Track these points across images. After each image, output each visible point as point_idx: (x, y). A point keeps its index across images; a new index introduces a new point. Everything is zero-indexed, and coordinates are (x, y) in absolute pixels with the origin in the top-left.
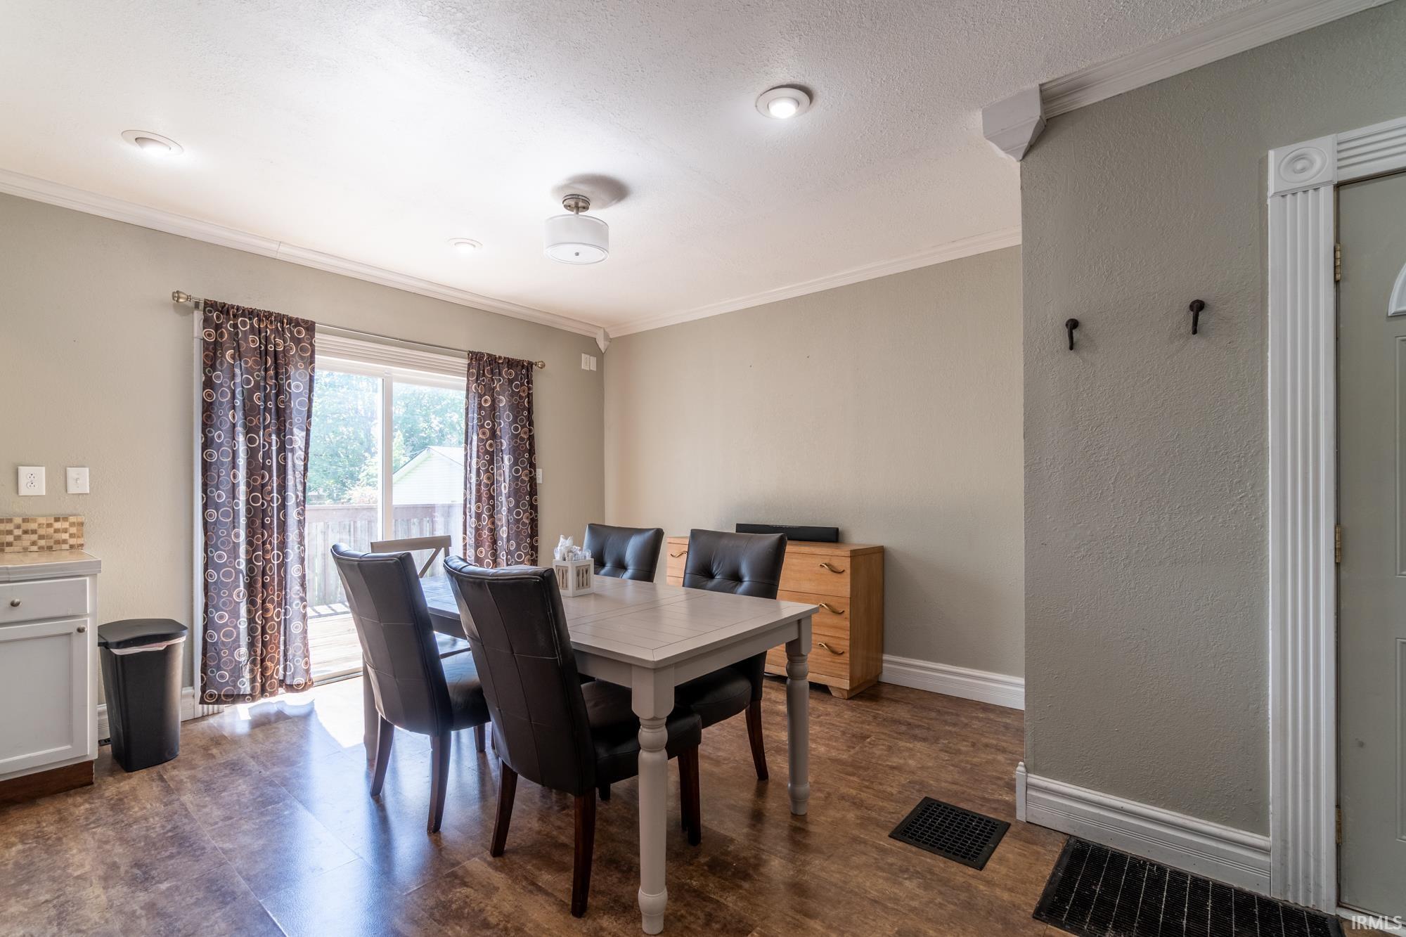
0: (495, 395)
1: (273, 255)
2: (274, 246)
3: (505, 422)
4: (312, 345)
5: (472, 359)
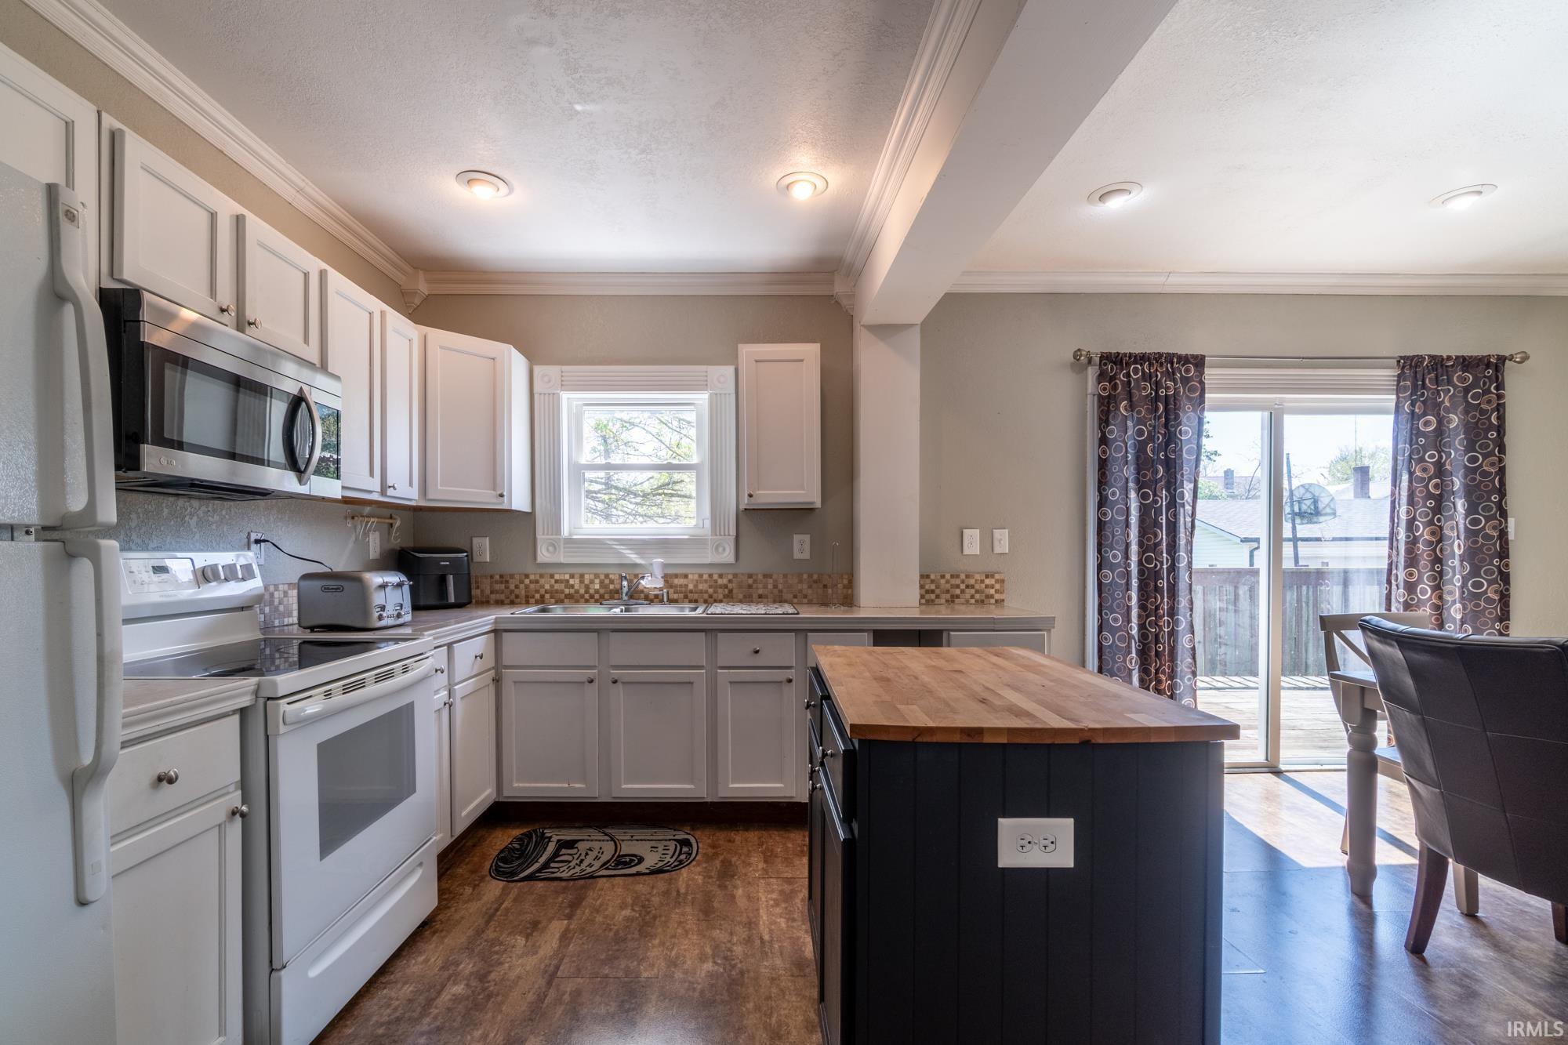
0: (1442, 412)
1: (1159, 290)
2: (1162, 279)
3: (1456, 450)
4: (1202, 383)
5: (1403, 367)
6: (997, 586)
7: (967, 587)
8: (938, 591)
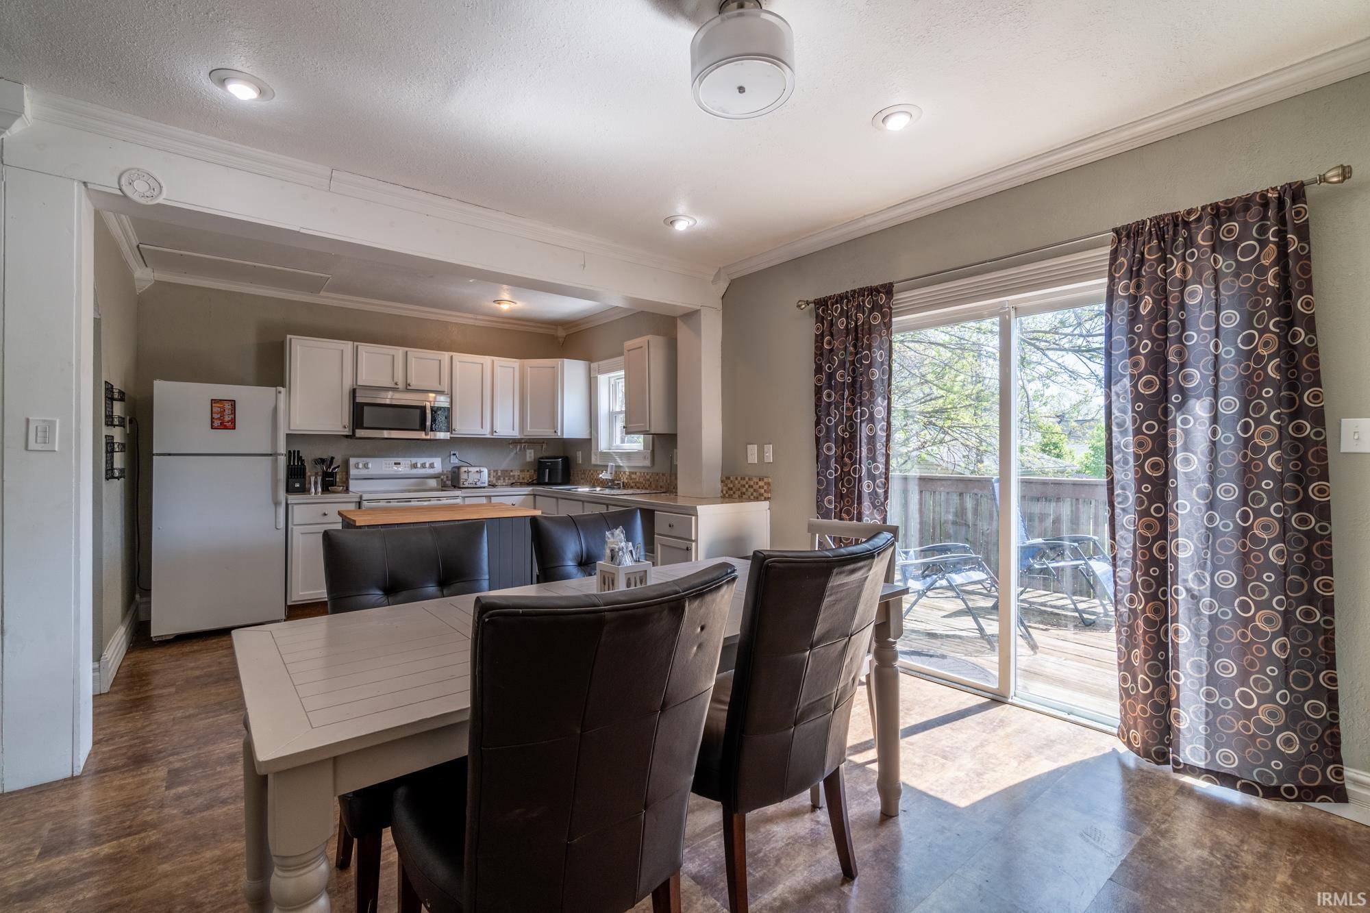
5: (1120, 241)
6: (766, 487)
7: (749, 486)
8: (734, 489)
